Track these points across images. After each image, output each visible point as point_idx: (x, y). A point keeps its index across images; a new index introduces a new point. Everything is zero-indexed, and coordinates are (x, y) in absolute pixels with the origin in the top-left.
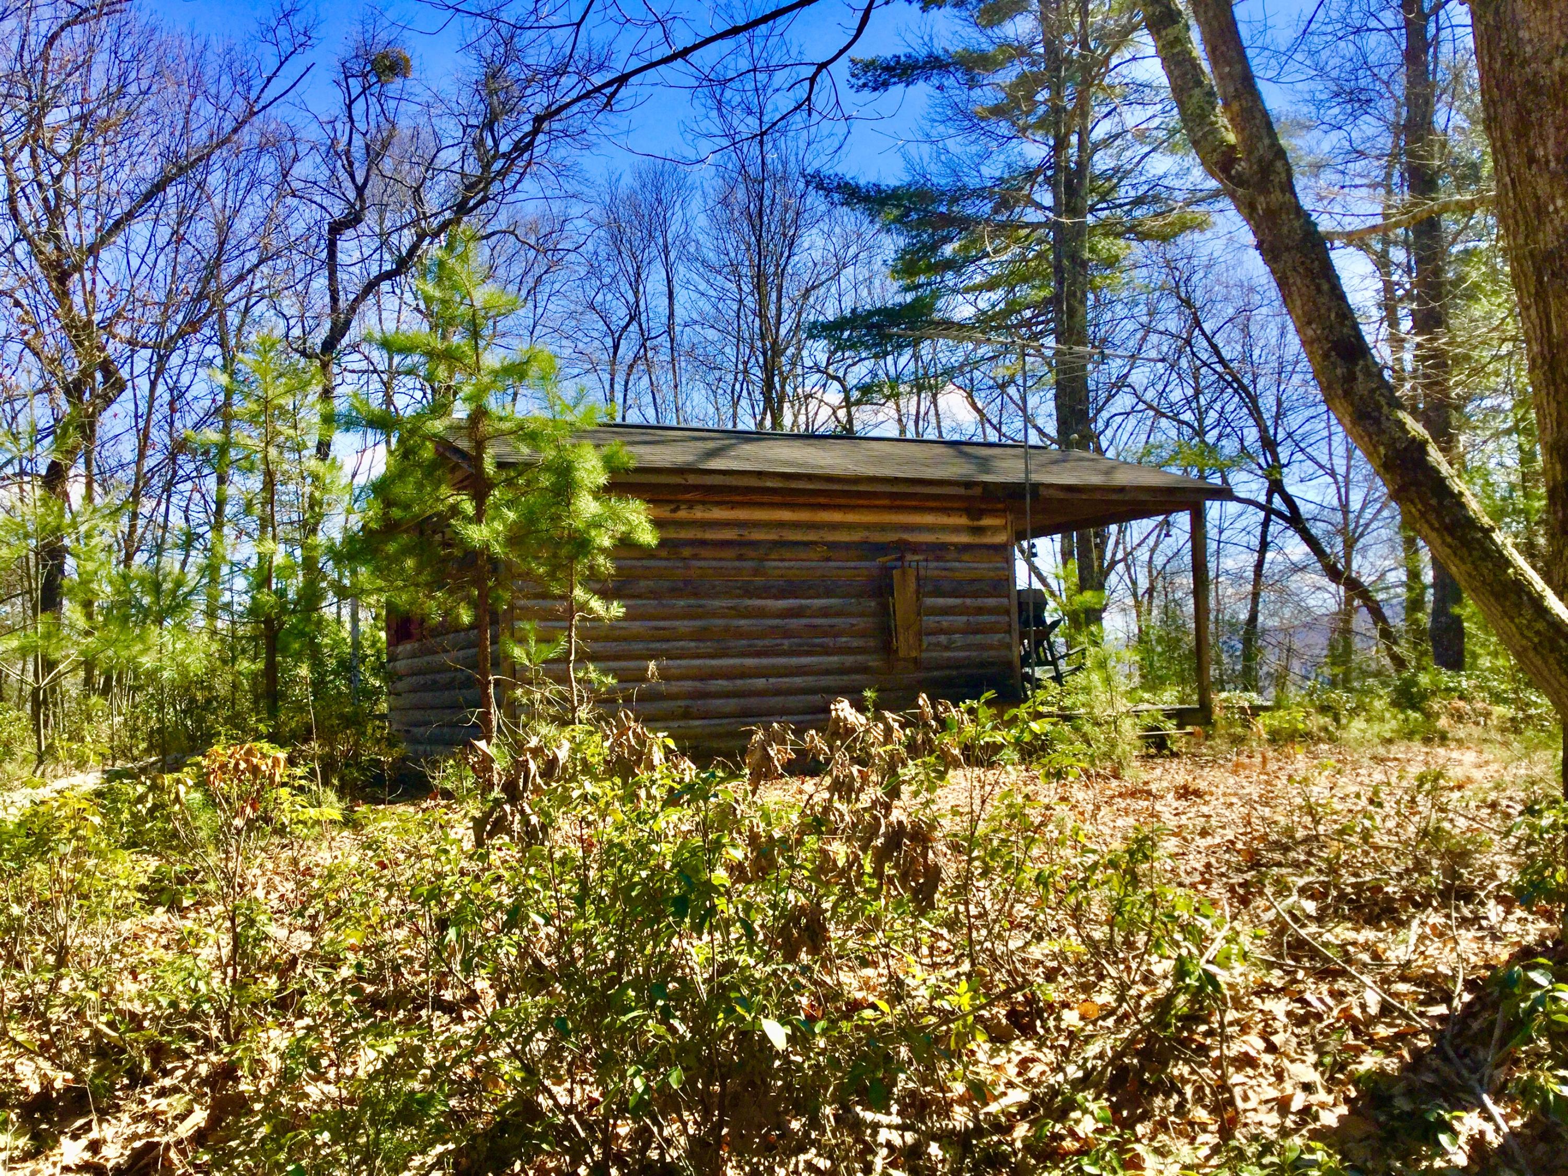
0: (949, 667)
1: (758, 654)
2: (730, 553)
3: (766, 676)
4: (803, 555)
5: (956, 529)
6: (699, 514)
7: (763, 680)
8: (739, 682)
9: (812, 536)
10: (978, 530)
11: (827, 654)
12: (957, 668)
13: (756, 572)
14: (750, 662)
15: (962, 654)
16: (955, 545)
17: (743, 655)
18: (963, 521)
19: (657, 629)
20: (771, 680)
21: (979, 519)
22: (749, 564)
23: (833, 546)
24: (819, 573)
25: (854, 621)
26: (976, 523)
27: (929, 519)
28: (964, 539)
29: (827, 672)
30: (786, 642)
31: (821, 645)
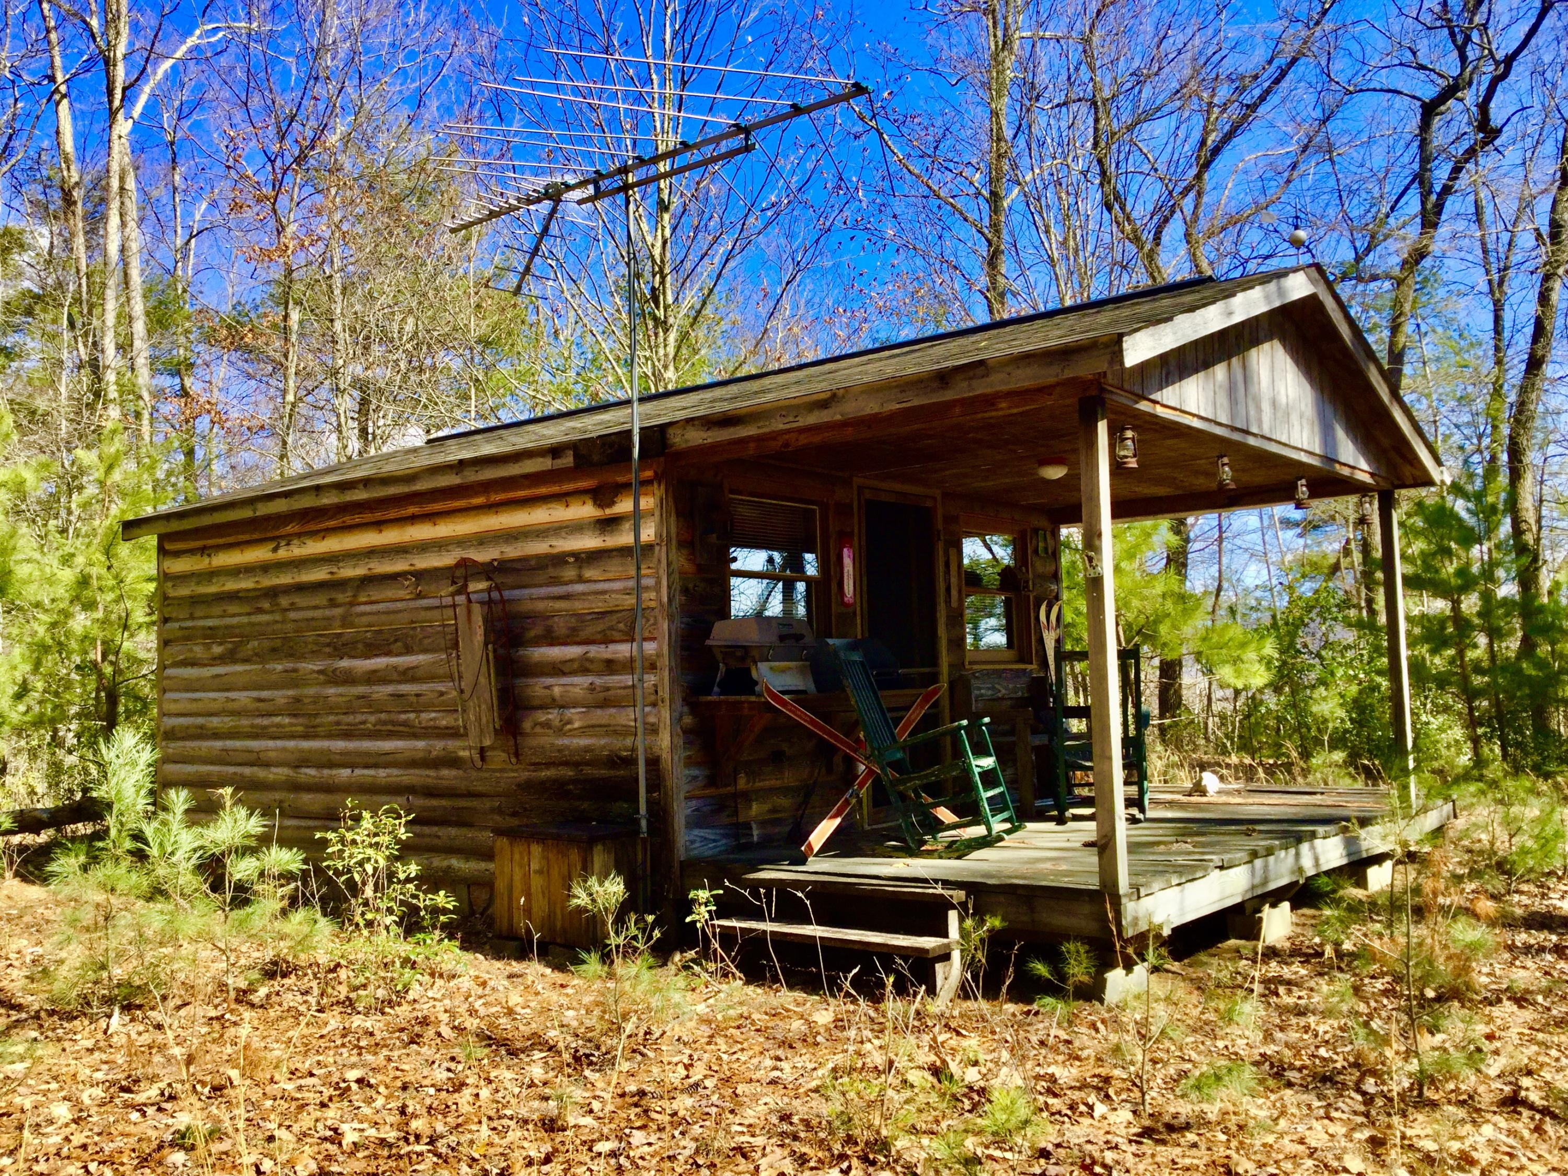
0: (566, 764)
1: (347, 735)
2: (320, 599)
3: (353, 766)
4: (389, 593)
5: (576, 528)
6: (298, 550)
7: (349, 771)
8: (326, 772)
9: (400, 566)
10: (608, 524)
11: (415, 736)
12: (576, 764)
13: (345, 621)
14: (340, 745)
15: (583, 742)
16: (576, 555)
17: (330, 736)
18: (585, 510)
19: (260, 700)
20: (358, 772)
21: (612, 503)
22: (338, 611)
23: (419, 575)
24: (406, 617)
25: (441, 687)
26: (608, 511)
27: (540, 515)
28: (590, 542)
29: (413, 763)
30: (372, 719)
31: (405, 724)
